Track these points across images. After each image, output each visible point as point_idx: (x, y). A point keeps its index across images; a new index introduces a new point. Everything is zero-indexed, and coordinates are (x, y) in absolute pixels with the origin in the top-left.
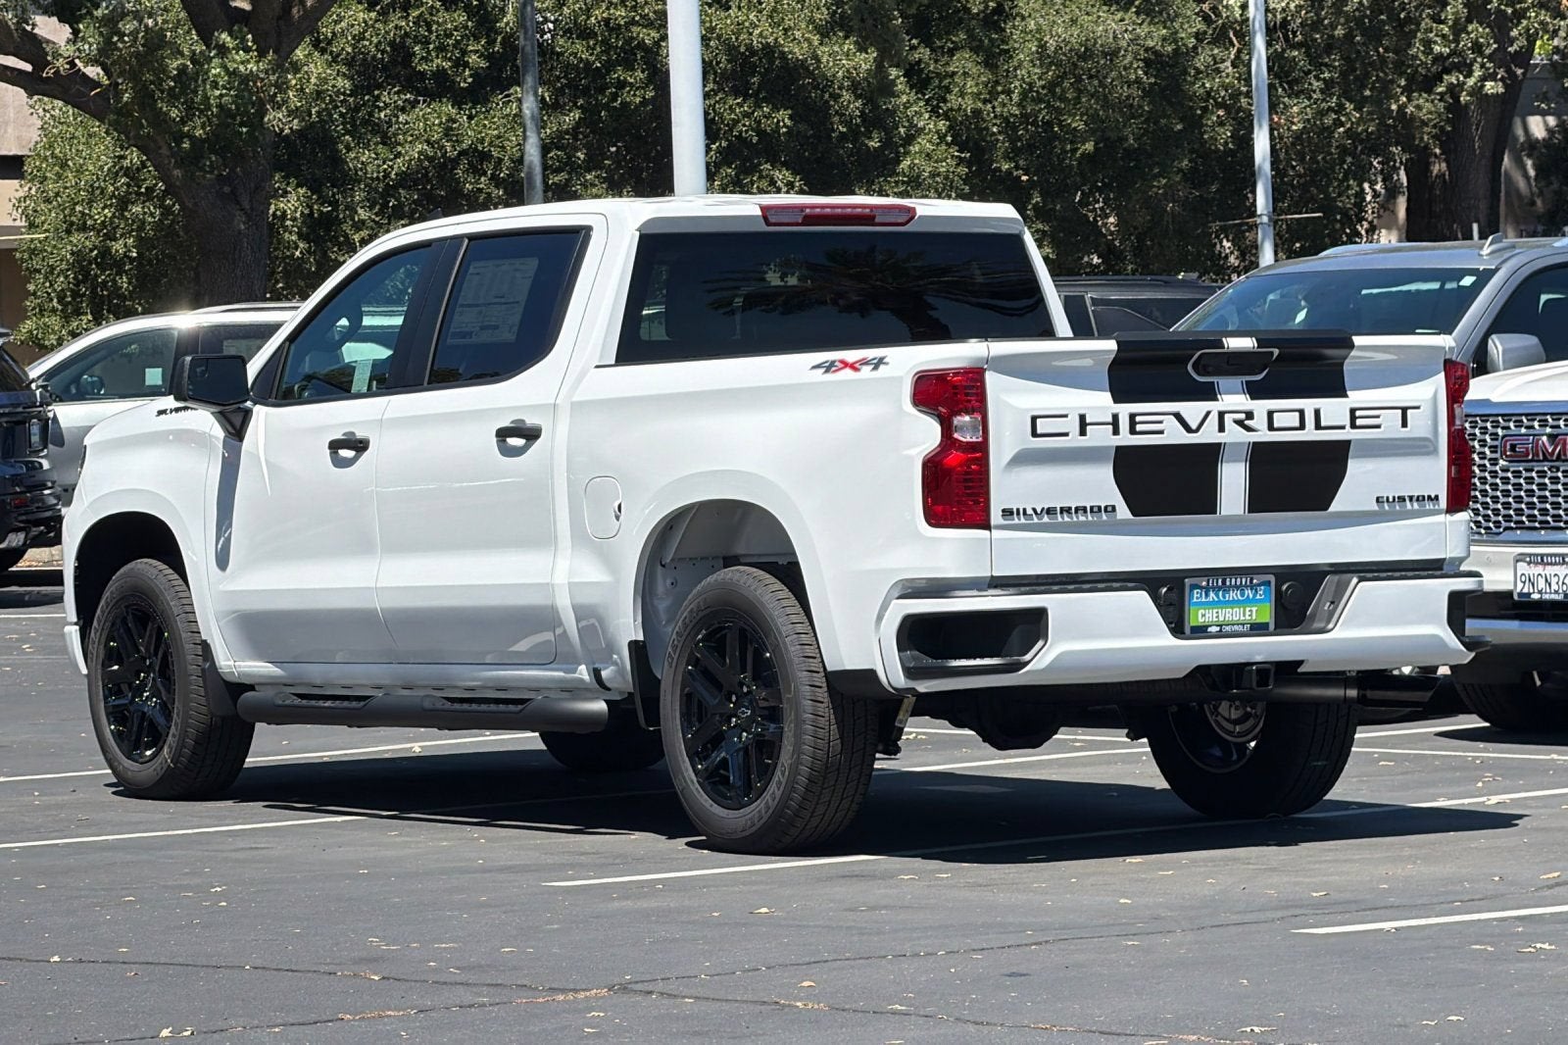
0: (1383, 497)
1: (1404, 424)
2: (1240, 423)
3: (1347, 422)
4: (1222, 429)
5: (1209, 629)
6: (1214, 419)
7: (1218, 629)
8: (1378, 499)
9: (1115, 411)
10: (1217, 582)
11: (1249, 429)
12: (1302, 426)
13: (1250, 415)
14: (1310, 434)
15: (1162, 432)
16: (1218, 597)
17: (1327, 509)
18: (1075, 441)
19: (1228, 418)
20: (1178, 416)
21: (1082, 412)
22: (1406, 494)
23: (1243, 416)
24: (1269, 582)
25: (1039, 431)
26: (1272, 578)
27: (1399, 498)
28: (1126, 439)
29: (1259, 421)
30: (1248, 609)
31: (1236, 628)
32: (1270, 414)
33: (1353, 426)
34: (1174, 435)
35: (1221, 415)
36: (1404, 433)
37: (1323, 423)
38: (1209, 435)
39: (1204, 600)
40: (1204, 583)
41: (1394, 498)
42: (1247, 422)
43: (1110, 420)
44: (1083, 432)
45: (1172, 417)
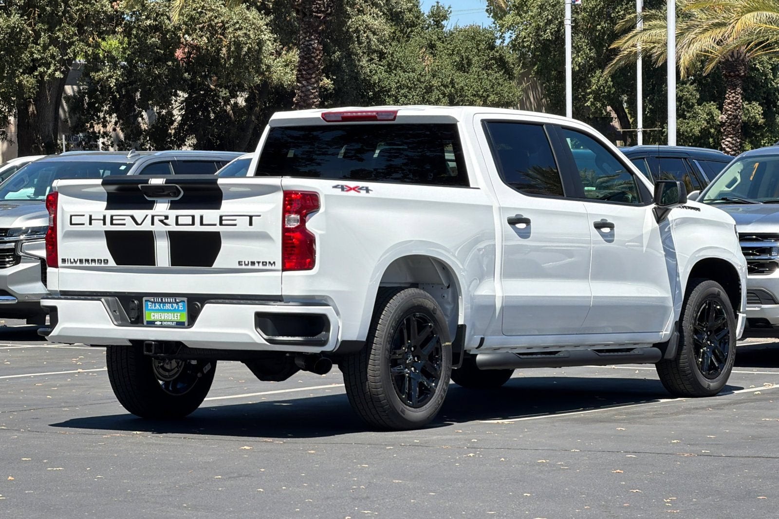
0: (242, 262)
1: (251, 224)
2: (162, 221)
3: (218, 223)
4: (153, 224)
5: (156, 323)
6: (149, 219)
7: (160, 323)
8: (239, 262)
9: (105, 214)
10: (158, 300)
11: (166, 224)
12: (193, 224)
13: (167, 217)
14: (197, 228)
15: (124, 225)
16: (160, 307)
17: (211, 266)
18: (87, 228)
19: (156, 219)
20: (132, 217)
21: (91, 214)
22: (255, 260)
23: (163, 218)
24: (184, 301)
25: (73, 222)
26: (185, 299)
27: (251, 262)
28: (109, 227)
29: (171, 221)
30: (175, 314)
31: (169, 323)
32: (177, 217)
33: (221, 224)
34: (130, 226)
35: (153, 217)
36: (251, 229)
37: (204, 222)
38: (146, 227)
39: (153, 308)
40: (153, 300)
41: (248, 262)
42: (165, 221)
43: (102, 218)
44: (90, 224)
45: (130, 217)
